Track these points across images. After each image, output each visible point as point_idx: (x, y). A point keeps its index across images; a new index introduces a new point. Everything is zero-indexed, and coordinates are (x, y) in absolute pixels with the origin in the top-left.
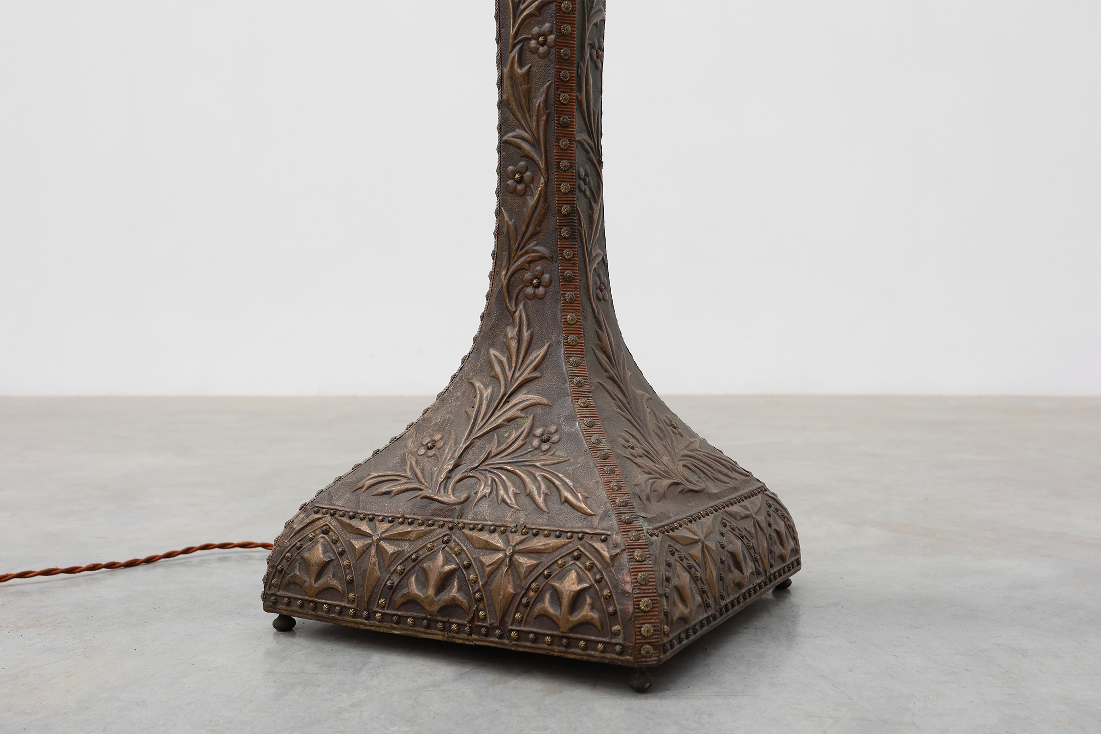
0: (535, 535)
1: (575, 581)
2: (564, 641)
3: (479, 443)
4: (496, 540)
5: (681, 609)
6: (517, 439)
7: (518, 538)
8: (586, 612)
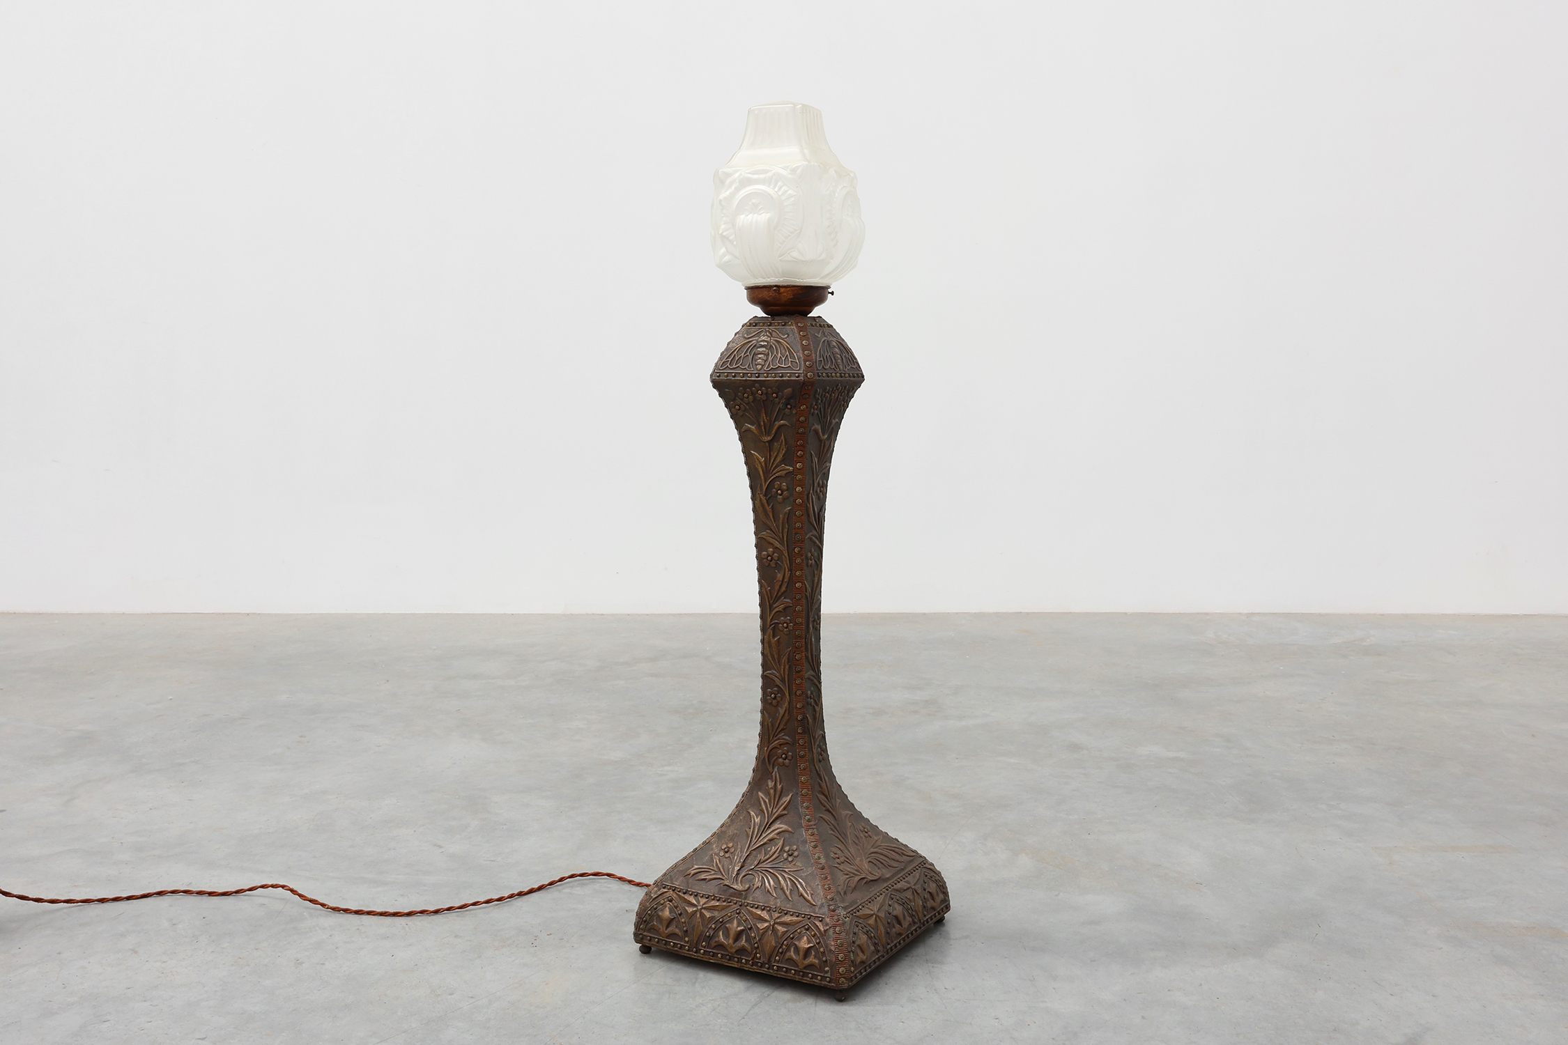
0: (786, 914)
1: (806, 942)
2: (801, 973)
3: (754, 852)
4: (764, 915)
5: (862, 957)
6: (775, 852)
7: (777, 915)
8: (812, 959)
